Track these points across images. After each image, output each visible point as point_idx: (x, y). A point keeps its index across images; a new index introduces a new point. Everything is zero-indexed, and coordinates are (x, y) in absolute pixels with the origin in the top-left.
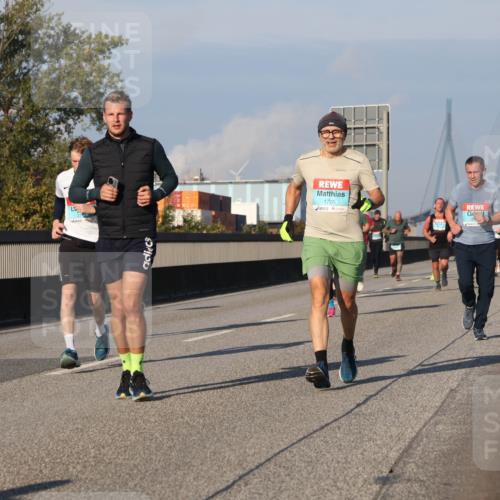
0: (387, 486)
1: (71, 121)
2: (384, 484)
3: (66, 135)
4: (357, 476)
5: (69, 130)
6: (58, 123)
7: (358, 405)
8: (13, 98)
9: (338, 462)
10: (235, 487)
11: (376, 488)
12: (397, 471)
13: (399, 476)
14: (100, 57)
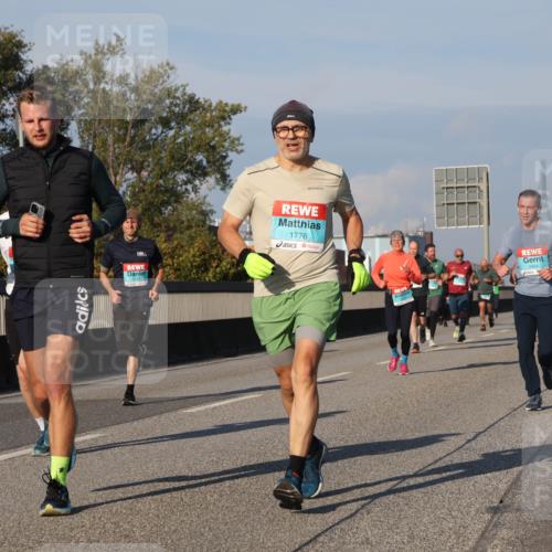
0: (497, 516)
1: (197, 182)
2: (495, 513)
3: (192, 195)
4: (469, 506)
5: (195, 190)
6: (186, 184)
7: (469, 441)
8: (143, 162)
9: (452, 493)
10: (358, 515)
11: (487, 517)
12: (507, 501)
13: (509, 506)
14: (222, 123)
